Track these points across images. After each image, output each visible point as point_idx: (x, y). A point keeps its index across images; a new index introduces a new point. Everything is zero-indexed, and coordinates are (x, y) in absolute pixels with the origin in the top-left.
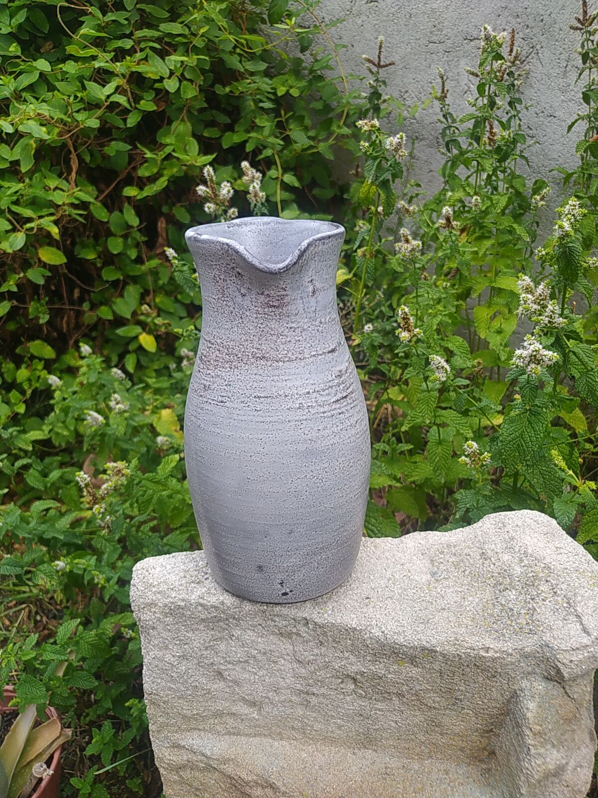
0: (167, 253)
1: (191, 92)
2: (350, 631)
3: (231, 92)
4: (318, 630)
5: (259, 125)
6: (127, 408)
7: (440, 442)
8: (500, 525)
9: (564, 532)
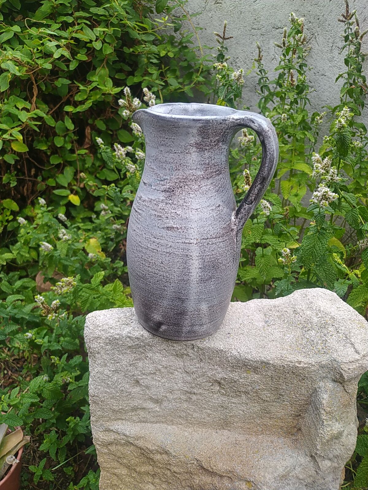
0: (97, 141)
1: (109, 50)
2: (219, 352)
3: (133, 51)
4: (200, 351)
5: (150, 72)
6: (70, 238)
7: (263, 256)
8: (304, 295)
9: (341, 300)
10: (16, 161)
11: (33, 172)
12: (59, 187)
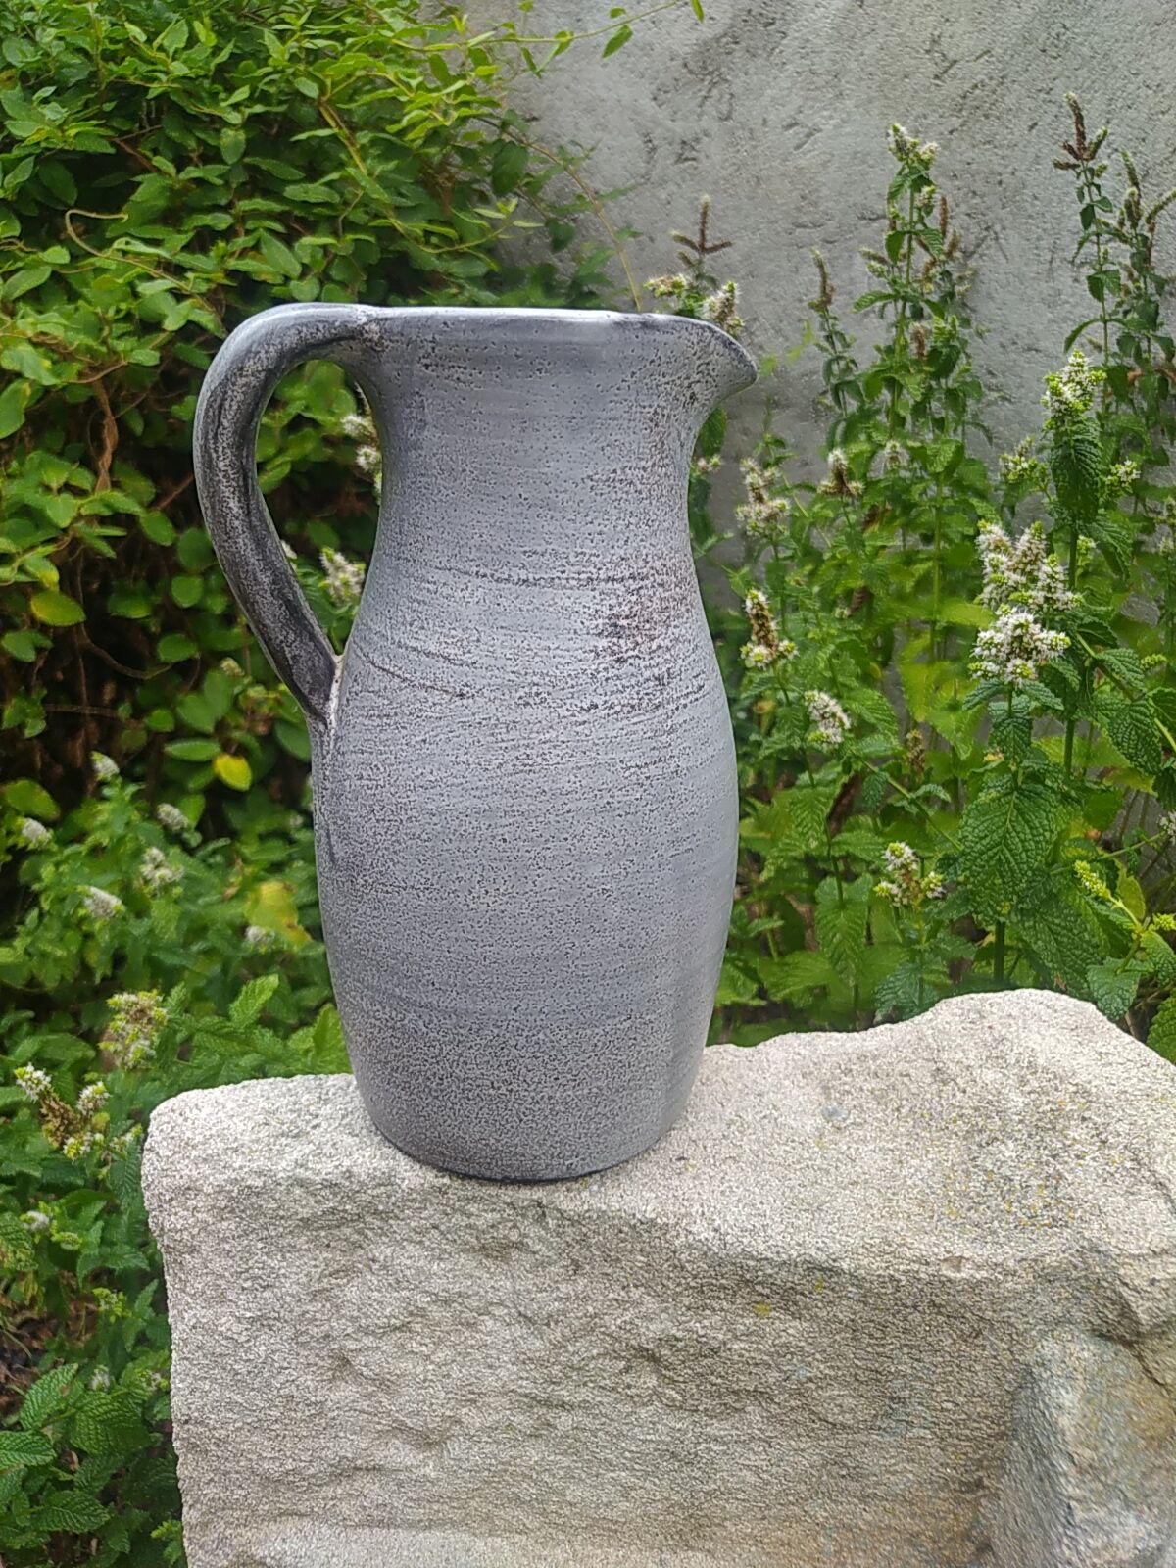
2: (641, 1230)
4: (569, 1230)
7: (842, 905)
8: (973, 1016)
9: (1114, 1026)
11: (109, 690)
12: (182, 732)
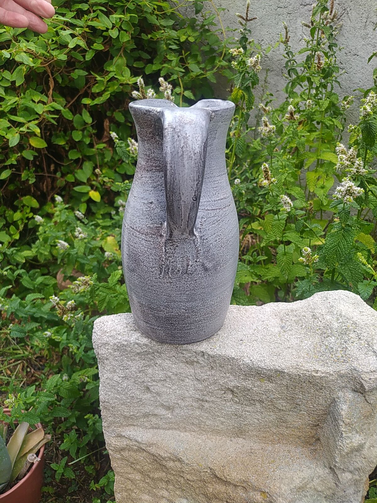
0: (112, 135)
1: (126, 38)
2: (230, 360)
3: (151, 38)
4: (211, 359)
5: (169, 59)
6: (86, 236)
7: (285, 254)
8: (324, 299)
9: (365, 303)
10: (35, 157)
11: (52, 167)
12: (78, 183)
